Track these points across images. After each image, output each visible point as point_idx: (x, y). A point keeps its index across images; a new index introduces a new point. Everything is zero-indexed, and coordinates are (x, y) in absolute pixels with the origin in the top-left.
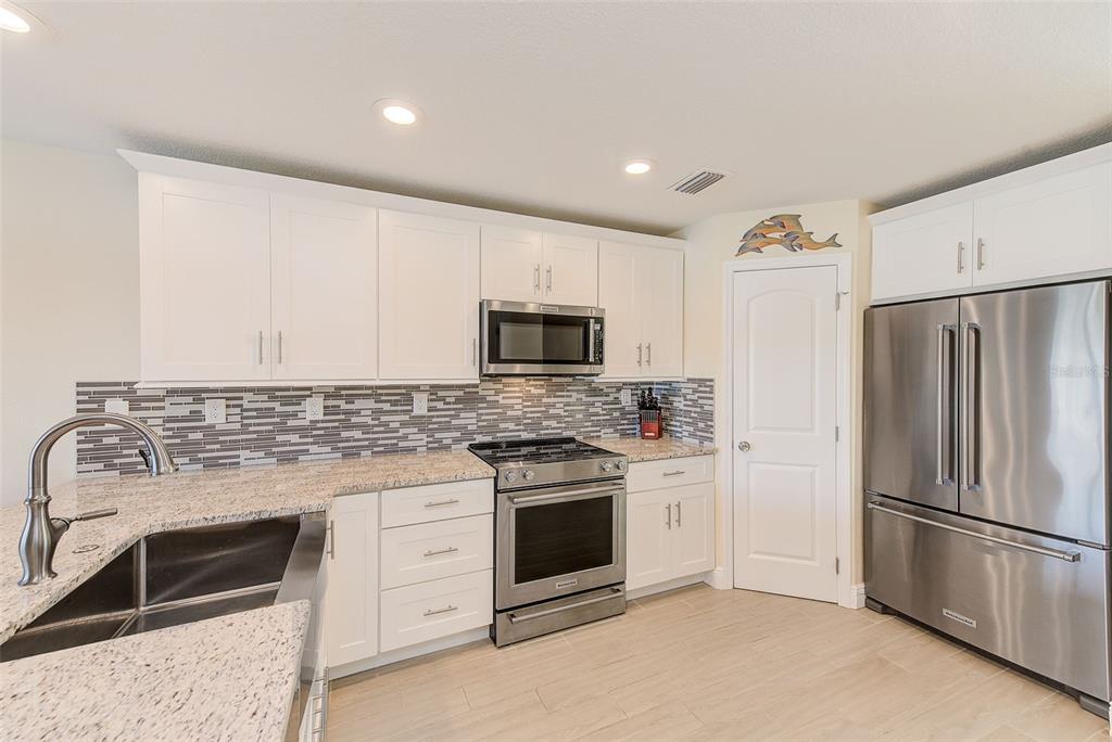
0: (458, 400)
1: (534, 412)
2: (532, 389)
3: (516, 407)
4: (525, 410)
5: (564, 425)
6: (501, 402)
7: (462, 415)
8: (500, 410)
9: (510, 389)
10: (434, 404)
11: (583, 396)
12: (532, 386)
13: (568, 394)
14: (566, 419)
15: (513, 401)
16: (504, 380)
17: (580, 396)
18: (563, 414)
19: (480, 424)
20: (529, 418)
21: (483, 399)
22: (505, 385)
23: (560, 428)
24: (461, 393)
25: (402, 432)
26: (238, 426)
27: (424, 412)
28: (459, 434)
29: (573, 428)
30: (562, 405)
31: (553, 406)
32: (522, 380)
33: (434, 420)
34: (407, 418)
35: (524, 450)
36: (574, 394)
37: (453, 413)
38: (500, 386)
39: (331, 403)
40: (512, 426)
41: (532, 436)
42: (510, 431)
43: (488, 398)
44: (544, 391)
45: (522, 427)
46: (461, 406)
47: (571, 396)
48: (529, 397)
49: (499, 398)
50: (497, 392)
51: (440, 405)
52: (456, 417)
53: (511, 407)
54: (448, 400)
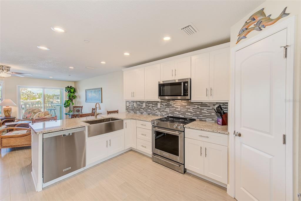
0: (166, 105)
1: (184, 110)
2: (183, 103)
3: (179, 108)
4: (181, 109)
5: (193, 115)
6: (175, 106)
7: (167, 109)
8: (175, 109)
9: (177, 103)
10: (161, 106)
11: (199, 106)
12: (183, 102)
13: (194, 105)
14: (193, 113)
15: (178, 106)
16: (176, 101)
17: (198, 106)
18: (192, 111)
19: (170, 111)
20: (182, 111)
21: (171, 105)
22: (176, 102)
23: (192, 116)
24: (166, 103)
25: (156, 111)
26: (137, 107)
27: (160, 107)
28: (166, 113)
29: (196, 116)
30: (192, 109)
31: (189, 109)
32: (180, 101)
33: (161, 109)
34: (157, 108)
35: (181, 120)
36: (196, 106)
37: (165, 108)
38: (175, 102)
39: (146, 104)
40: (177, 113)
41: (183, 117)
42: (177, 114)
43: (172, 105)
44: (186, 104)
45: (180, 114)
46: (166, 107)
47: (195, 106)
48: (182, 106)
49: (175, 105)
50: (174, 104)
51: (162, 106)
52: (165, 109)
53: (177, 108)
54: (164, 105)
